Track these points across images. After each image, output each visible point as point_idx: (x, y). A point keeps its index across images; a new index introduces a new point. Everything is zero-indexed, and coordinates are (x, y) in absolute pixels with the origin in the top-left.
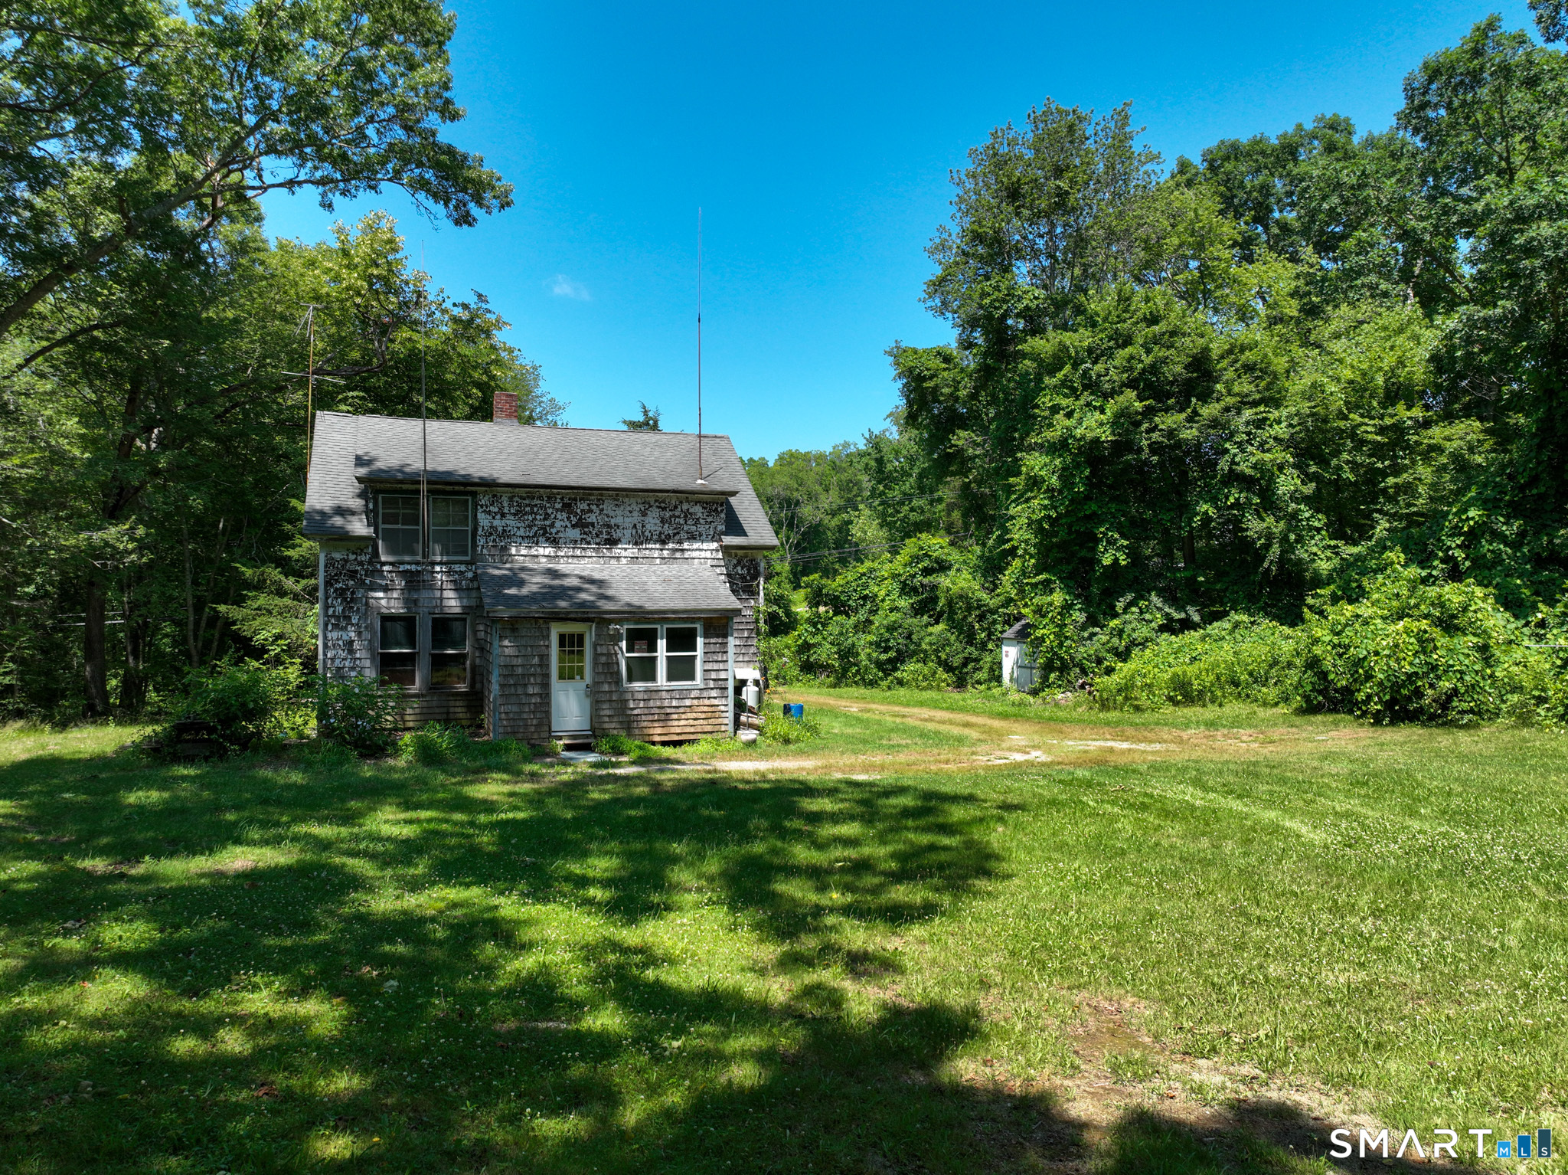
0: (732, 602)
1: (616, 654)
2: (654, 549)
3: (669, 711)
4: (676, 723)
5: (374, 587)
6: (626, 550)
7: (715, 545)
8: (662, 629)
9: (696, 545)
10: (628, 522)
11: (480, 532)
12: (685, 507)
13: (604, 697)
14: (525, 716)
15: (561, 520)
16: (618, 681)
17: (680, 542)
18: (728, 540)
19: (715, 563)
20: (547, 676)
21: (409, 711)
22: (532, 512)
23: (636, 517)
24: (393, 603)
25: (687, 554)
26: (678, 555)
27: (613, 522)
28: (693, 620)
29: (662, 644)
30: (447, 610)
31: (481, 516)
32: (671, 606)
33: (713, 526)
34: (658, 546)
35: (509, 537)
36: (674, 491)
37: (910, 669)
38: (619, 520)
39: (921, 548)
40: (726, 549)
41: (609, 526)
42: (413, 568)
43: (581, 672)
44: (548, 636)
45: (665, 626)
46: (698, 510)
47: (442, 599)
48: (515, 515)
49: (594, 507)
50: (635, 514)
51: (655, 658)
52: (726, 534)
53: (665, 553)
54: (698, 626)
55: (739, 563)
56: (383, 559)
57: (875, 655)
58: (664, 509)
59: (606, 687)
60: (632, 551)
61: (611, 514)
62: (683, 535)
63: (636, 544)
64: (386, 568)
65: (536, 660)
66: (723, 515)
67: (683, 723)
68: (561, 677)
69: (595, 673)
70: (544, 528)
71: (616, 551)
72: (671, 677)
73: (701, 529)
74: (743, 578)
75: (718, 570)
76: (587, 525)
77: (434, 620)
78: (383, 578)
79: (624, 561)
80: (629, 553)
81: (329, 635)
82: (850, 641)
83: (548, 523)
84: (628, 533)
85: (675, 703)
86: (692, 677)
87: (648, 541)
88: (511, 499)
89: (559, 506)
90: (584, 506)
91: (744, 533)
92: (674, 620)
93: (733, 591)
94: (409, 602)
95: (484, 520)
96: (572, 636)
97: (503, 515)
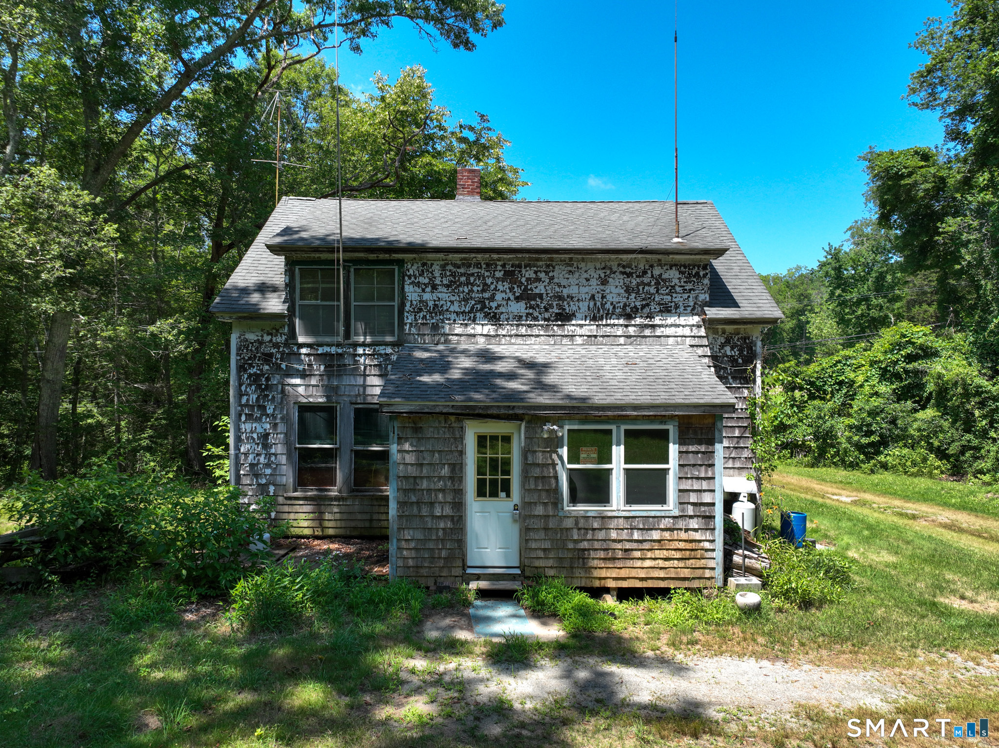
0: (720, 394)
1: (554, 465)
2: (616, 326)
3: (628, 546)
4: (639, 564)
5: (290, 373)
6: (581, 327)
7: (696, 319)
8: (618, 431)
9: (671, 320)
10: (585, 292)
11: (407, 308)
12: (657, 271)
13: (538, 524)
14: (431, 545)
15: (502, 292)
16: (557, 502)
17: (650, 316)
18: (713, 313)
19: (696, 341)
20: (459, 492)
21: (327, 516)
22: (468, 283)
23: (594, 286)
24: (311, 391)
25: (658, 332)
26: (647, 332)
27: (565, 292)
28: (663, 419)
29: (618, 452)
30: (369, 400)
31: (408, 288)
32: (631, 398)
33: (693, 295)
34: (621, 321)
35: (441, 313)
36: (642, 251)
37: (894, 453)
38: (573, 291)
39: (904, 336)
40: (711, 324)
41: (561, 298)
42: (333, 350)
43: (506, 487)
44: (462, 438)
45: (623, 427)
46: (673, 275)
47: (365, 386)
48: (447, 286)
49: (542, 275)
50: (594, 282)
51: (610, 471)
52: (711, 304)
53: (631, 330)
54: (672, 429)
55: (728, 341)
56: (301, 339)
57: (856, 438)
58: (629, 275)
59: (539, 510)
60: (590, 329)
61: (564, 282)
62: (653, 306)
63: (594, 319)
64: (304, 351)
65: (445, 471)
66: (706, 281)
67: (648, 563)
68: (481, 493)
69: (525, 489)
70: (482, 302)
71: (569, 329)
72: (631, 499)
73: (678, 299)
74: (733, 360)
75: (700, 351)
76: (534, 297)
77: (356, 410)
78: (301, 362)
79: (579, 340)
80: (585, 331)
81: (243, 426)
82: (828, 424)
83: (487, 295)
84: (584, 306)
85: (636, 535)
86: (661, 499)
87: (609, 315)
88: (443, 267)
89: (499, 274)
90: (530, 274)
91: (735, 304)
92: (635, 419)
93: (720, 378)
94: (330, 391)
95: (412, 293)
96: (494, 438)
97: (434, 287)
